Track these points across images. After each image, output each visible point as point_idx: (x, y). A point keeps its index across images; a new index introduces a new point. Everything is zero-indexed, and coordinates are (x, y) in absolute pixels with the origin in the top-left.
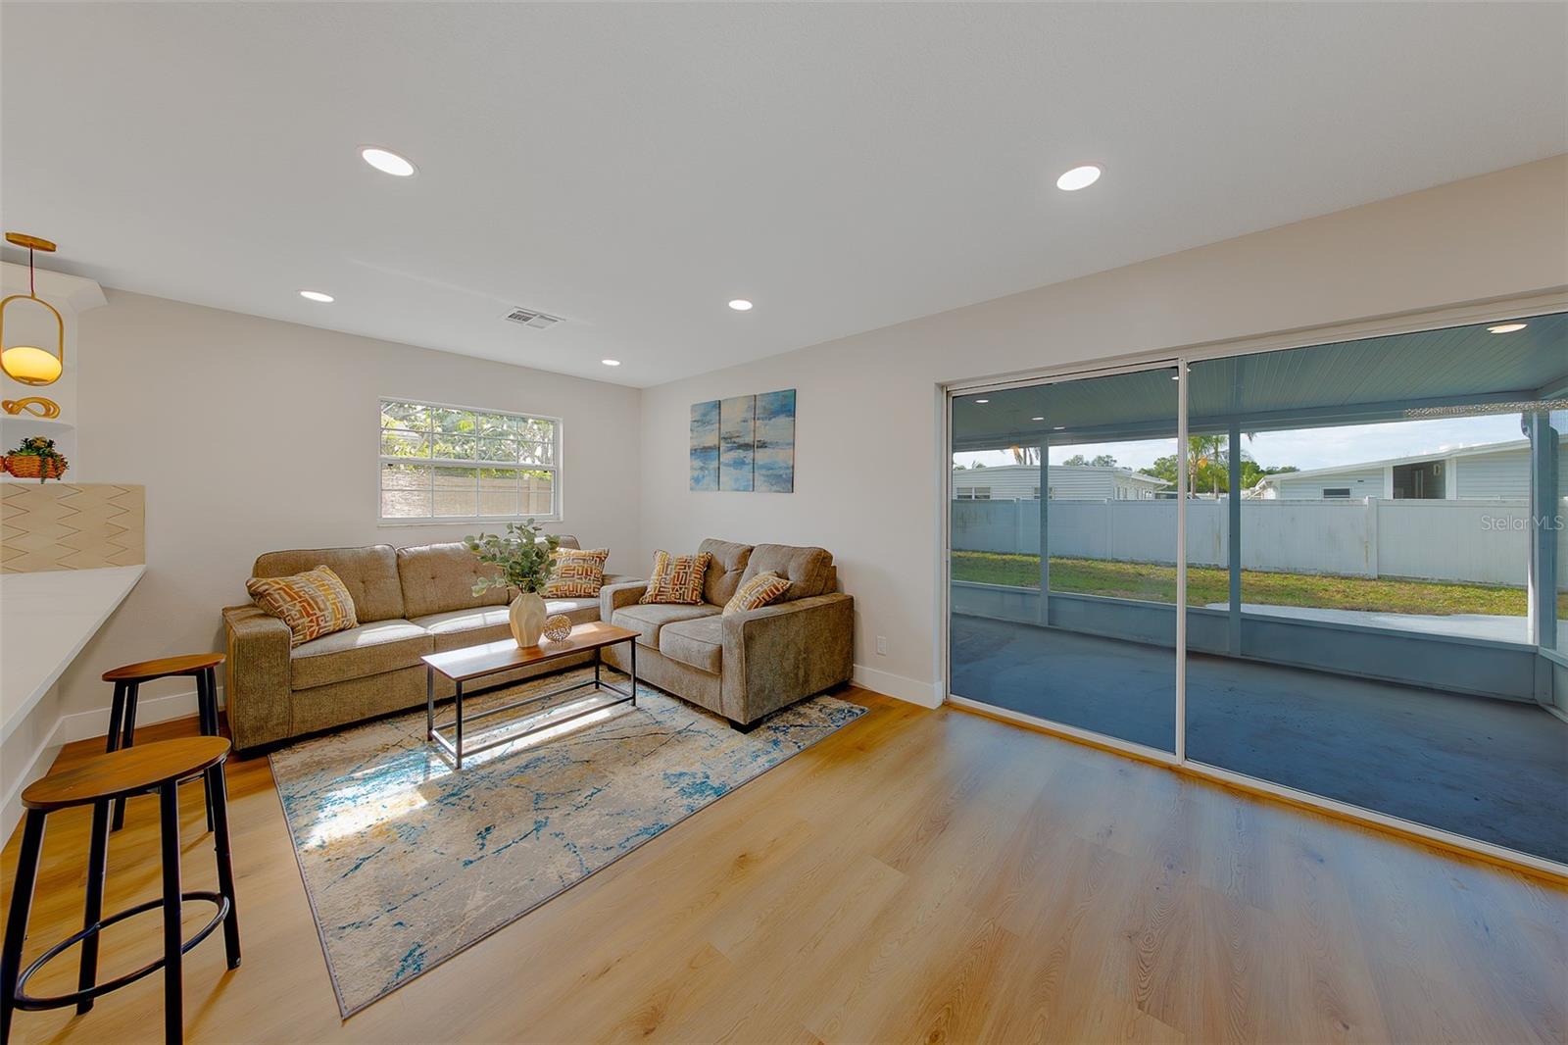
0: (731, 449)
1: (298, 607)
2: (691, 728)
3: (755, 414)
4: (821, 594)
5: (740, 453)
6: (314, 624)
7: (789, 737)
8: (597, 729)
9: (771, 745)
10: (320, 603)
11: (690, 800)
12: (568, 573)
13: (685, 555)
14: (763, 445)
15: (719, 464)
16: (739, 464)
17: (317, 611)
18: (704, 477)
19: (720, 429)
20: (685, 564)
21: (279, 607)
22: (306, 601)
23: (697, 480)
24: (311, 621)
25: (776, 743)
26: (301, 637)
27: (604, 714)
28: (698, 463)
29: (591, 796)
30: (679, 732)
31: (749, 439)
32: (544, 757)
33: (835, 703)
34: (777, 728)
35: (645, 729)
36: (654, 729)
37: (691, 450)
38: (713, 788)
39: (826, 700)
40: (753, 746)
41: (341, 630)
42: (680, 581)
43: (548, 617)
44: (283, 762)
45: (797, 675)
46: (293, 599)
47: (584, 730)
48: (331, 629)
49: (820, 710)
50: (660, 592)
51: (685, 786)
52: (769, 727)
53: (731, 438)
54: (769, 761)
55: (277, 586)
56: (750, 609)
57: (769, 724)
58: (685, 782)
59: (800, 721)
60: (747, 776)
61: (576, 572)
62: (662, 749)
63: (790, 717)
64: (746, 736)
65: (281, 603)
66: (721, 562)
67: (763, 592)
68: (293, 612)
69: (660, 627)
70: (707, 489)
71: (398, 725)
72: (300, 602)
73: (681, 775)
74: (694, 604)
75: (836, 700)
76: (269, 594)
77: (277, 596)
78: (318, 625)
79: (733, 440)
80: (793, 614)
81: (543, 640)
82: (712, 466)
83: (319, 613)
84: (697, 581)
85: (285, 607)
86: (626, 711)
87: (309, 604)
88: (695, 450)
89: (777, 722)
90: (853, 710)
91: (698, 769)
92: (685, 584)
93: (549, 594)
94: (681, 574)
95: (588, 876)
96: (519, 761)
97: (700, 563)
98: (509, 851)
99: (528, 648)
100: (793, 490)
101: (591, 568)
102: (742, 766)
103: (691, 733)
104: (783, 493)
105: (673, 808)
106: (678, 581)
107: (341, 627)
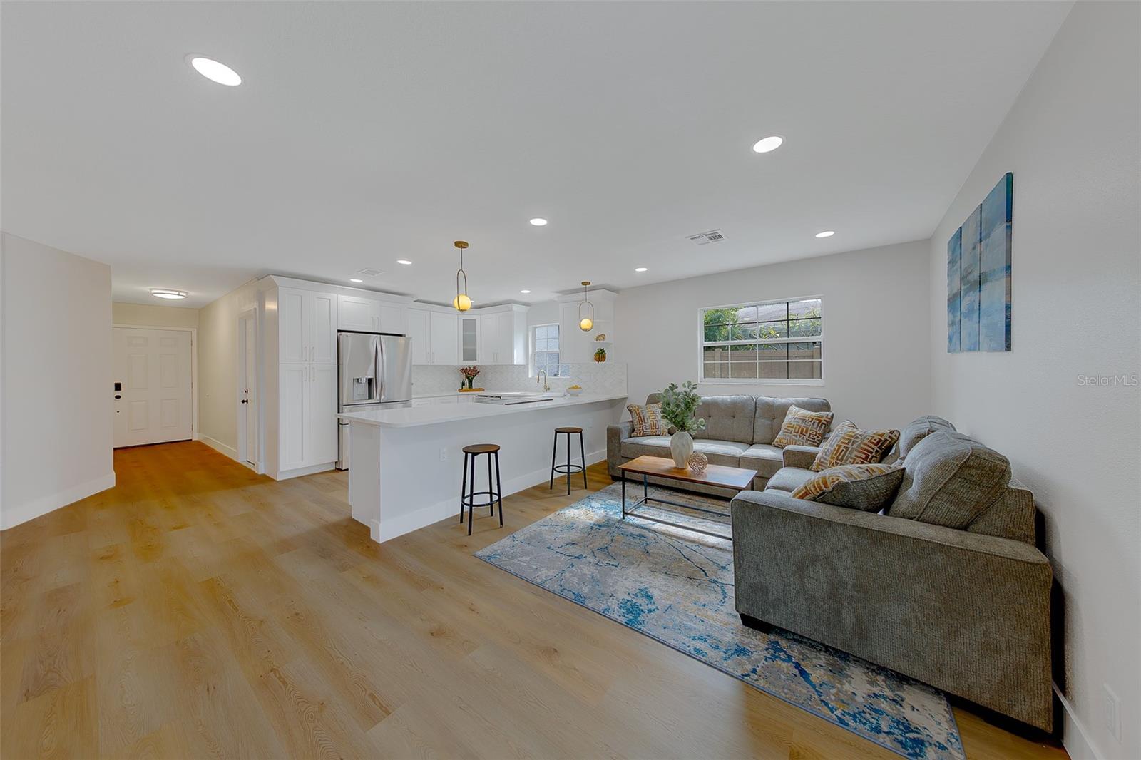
0: (967, 292)
3: (981, 233)
4: (963, 528)
5: (971, 296)
7: (763, 663)
9: (734, 648)
10: (647, 420)
11: (617, 608)
14: (986, 278)
15: (961, 315)
16: (971, 311)
18: (953, 335)
19: (961, 266)
20: (852, 438)
22: (640, 417)
23: (950, 339)
25: (741, 651)
28: (951, 318)
29: (610, 565)
30: (714, 582)
31: (976, 274)
32: (645, 537)
34: (778, 650)
37: (948, 301)
38: (636, 617)
45: (836, 613)
46: (637, 415)
49: (876, 695)
51: (634, 602)
53: (966, 276)
54: (697, 649)
58: (641, 601)
60: (663, 637)
61: (794, 429)
62: (682, 579)
70: (955, 351)
73: (649, 597)
78: (644, 429)
79: (968, 278)
81: (689, 468)
82: (957, 320)
83: (645, 425)
88: (950, 300)
90: (930, 748)
91: (661, 603)
92: (841, 460)
93: (776, 444)
94: (842, 448)
95: (539, 585)
96: (638, 531)
97: (870, 441)
98: (558, 555)
99: (678, 468)
100: (1008, 347)
101: (807, 429)
102: (679, 631)
103: (718, 589)
104: (1000, 353)
105: (605, 602)
106: (836, 455)
107: (656, 433)
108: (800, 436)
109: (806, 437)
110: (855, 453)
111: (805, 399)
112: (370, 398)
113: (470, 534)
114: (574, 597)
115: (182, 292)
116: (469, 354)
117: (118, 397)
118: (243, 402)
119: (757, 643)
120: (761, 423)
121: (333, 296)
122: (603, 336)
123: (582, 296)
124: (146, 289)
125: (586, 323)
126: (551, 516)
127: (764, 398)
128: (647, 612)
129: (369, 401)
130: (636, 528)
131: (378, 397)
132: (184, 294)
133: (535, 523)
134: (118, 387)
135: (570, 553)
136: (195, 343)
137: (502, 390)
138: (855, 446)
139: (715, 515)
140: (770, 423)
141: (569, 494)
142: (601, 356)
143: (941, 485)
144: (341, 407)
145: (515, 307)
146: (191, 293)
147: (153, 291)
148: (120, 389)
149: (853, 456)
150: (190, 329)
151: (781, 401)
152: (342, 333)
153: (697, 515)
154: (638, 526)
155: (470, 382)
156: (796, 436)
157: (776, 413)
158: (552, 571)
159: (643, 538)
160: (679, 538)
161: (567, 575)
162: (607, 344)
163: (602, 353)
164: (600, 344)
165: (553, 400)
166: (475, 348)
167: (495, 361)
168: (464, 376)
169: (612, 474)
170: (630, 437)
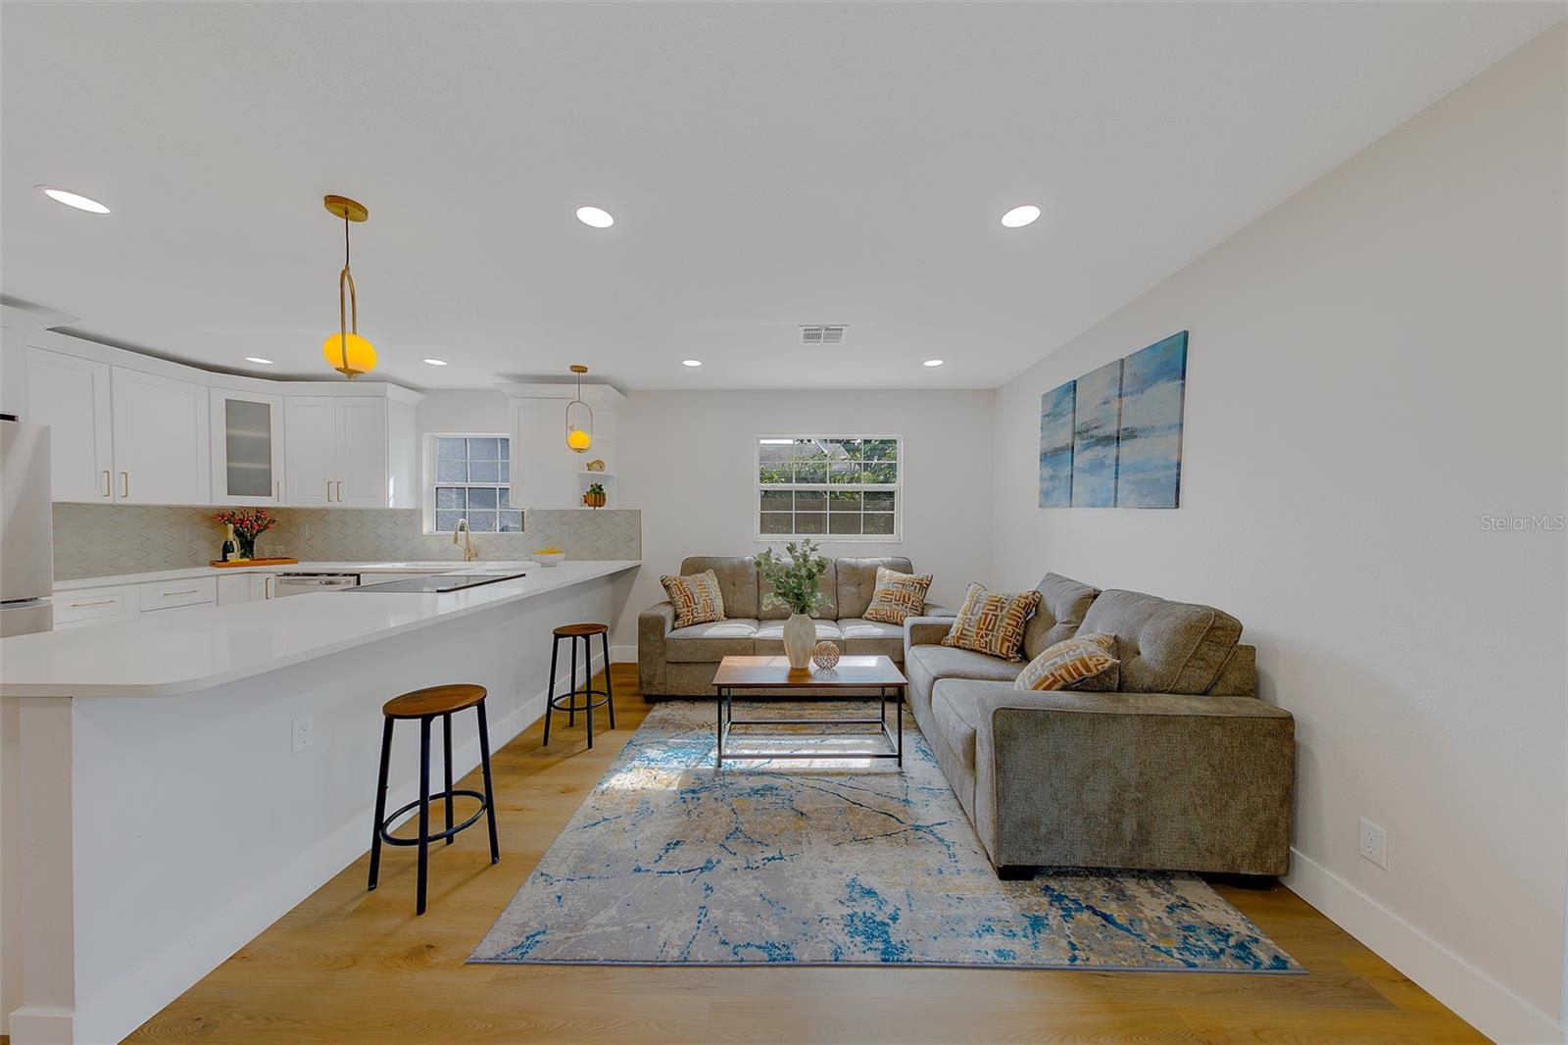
0: (1087, 447)
1: (683, 600)
2: (937, 829)
3: (1121, 389)
4: (1205, 693)
5: (1099, 451)
6: (691, 613)
7: (1068, 927)
8: (842, 779)
9: (1026, 922)
10: (696, 598)
11: (848, 939)
12: (887, 597)
13: (1001, 593)
14: (1132, 434)
15: (1072, 470)
16: (1097, 466)
17: (693, 604)
18: (1053, 490)
19: (1074, 420)
20: (998, 604)
21: (674, 598)
22: (687, 595)
23: (1045, 494)
24: (689, 611)
25: (1037, 924)
26: (682, 622)
27: (864, 764)
28: (1049, 472)
29: (769, 860)
30: (917, 828)
31: (1110, 429)
32: (777, 789)
33: (1215, 909)
34: (1060, 898)
35: (885, 803)
36: (894, 807)
37: (1041, 455)
38: (886, 942)
39: (1198, 893)
40: (997, 908)
41: (710, 621)
42: (987, 624)
43: (818, 641)
44: (660, 711)
45: (1117, 824)
46: (681, 593)
47: (833, 775)
48: (703, 619)
49: (1171, 909)
50: (962, 636)
51: (860, 913)
52: (1047, 888)
53: (1087, 431)
54: (1000, 953)
55: (677, 583)
56: (1036, 688)
57: (1053, 884)
58: (866, 906)
59: (1113, 908)
60: (947, 957)
61: (893, 597)
62: (881, 841)
63: (1098, 889)
64: (1000, 882)
65: (676, 595)
66: (1050, 607)
67: (1061, 667)
68: (680, 603)
69: (935, 679)
70: (1056, 506)
72: (684, 596)
73: (871, 893)
74: (1005, 659)
75: (1222, 905)
76: (671, 587)
77: (674, 589)
79: (1090, 433)
80: (1113, 717)
81: (812, 666)
82: (1064, 474)
83: (694, 606)
84: (1010, 628)
85: (677, 599)
86: (886, 770)
87: (689, 598)
88: (1045, 454)
89: (1068, 887)
90: (1254, 948)
91: (894, 896)
92: (992, 630)
93: (870, 617)
94: (990, 617)
95: (684, 963)
96: (758, 783)
97: (1018, 606)
98: (667, 878)
99: (797, 669)
100: (1177, 505)
101: (910, 595)
102: (953, 934)
103: (930, 837)
104: (1171, 510)
105: (822, 938)
106: (984, 625)
107: (711, 618)
108: (903, 605)
109: (909, 606)
110: (1007, 620)
111: (890, 559)
113: (421, 908)
114: (766, 957)
116: (249, 480)
119: (1030, 897)
120: (848, 591)
122: (600, 465)
125: (579, 438)
126: (590, 801)
127: (845, 559)
128: (891, 922)
130: (751, 778)
133: (569, 828)
135: (686, 866)
138: (1004, 612)
139: (830, 725)
140: (856, 591)
141: (590, 746)
142: (596, 496)
143: (1193, 651)
145: (393, 392)
149: (1004, 624)
151: (867, 561)
153: (809, 731)
154: (750, 773)
155: (247, 545)
156: (897, 605)
157: (865, 578)
158: (684, 918)
159: (775, 792)
160: (818, 774)
161: (716, 914)
162: (607, 478)
163: (599, 493)
164: (596, 476)
165: (524, 575)
166: (266, 466)
167: (333, 497)
168: (231, 532)
169: (647, 693)
170: (674, 629)
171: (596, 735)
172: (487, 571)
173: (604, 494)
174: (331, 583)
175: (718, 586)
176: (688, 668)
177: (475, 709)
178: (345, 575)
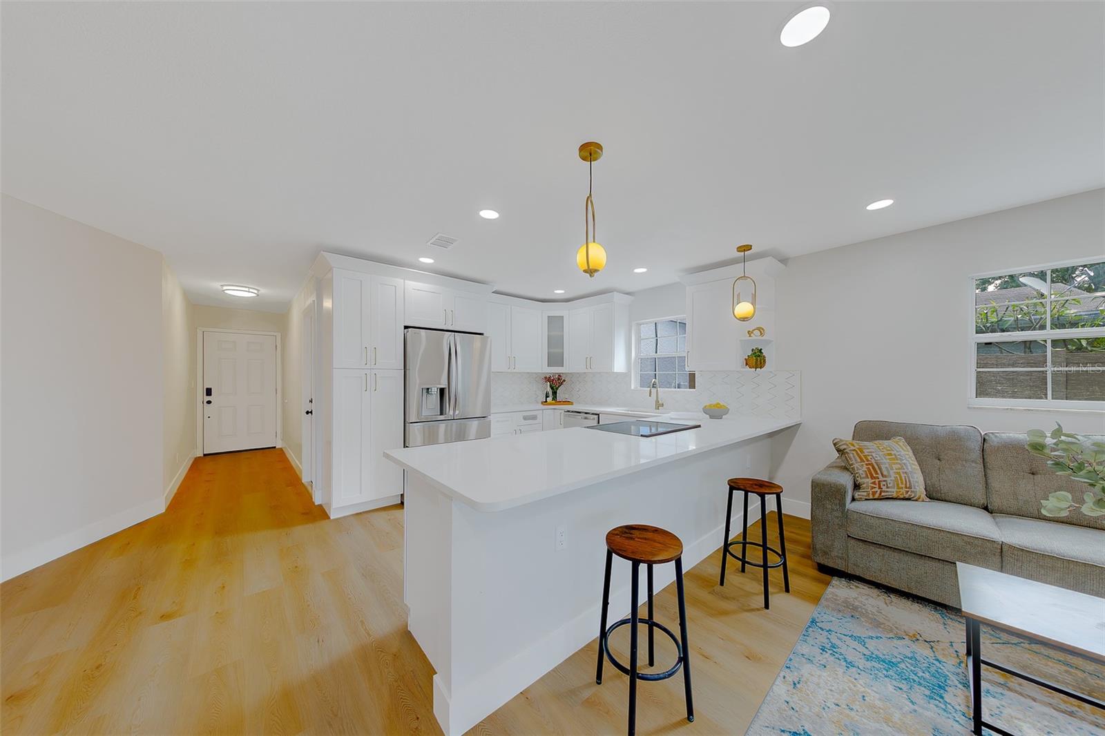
1: (865, 468)
6: (877, 486)
10: (884, 469)
17: (880, 476)
21: (852, 465)
22: (871, 464)
24: (874, 483)
26: (865, 494)
41: (907, 499)
44: (839, 589)
46: (863, 461)
48: (896, 496)
55: (852, 448)
65: (854, 462)
68: (861, 472)
71: (949, 622)
72: (867, 465)
76: (847, 452)
77: (851, 455)
78: (880, 488)
83: (881, 478)
85: (855, 466)
87: (873, 468)
107: (907, 496)
112: (441, 414)
115: (251, 288)
116: (555, 358)
117: (209, 402)
118: (307, 413)
121: (399, 282)
122: (761, 331)
123: (737, 270)
124: (216, 285)
125: (744, 308)
129: (442, 417)
131: (451, 413)
132: (256, 292)
134: (209, 392)
136: (279, 349)
137: (601, 404)
141: (766, 606)
142: (757, 359)
144: (407, 425)
146: (263, 291)
147: (225, 288)
148: (211, 395)
150: (275, 334)
152: (410, 329)
155: (555, 393)
162: (768, 342)
163: (759, 356)
164: (756, 341)
165: (699, 426)
166: (561, 351)
167: (588, 367)
168: (549, 386)
169: (822, 562)
170: (853, 499)
171: (773, 593)
172: (672, 419)
173: (764, 357)
174: (586, 418)
175: (914, 458)
176: (881, 551)
177: (673, 563)
178: (593, 414)
